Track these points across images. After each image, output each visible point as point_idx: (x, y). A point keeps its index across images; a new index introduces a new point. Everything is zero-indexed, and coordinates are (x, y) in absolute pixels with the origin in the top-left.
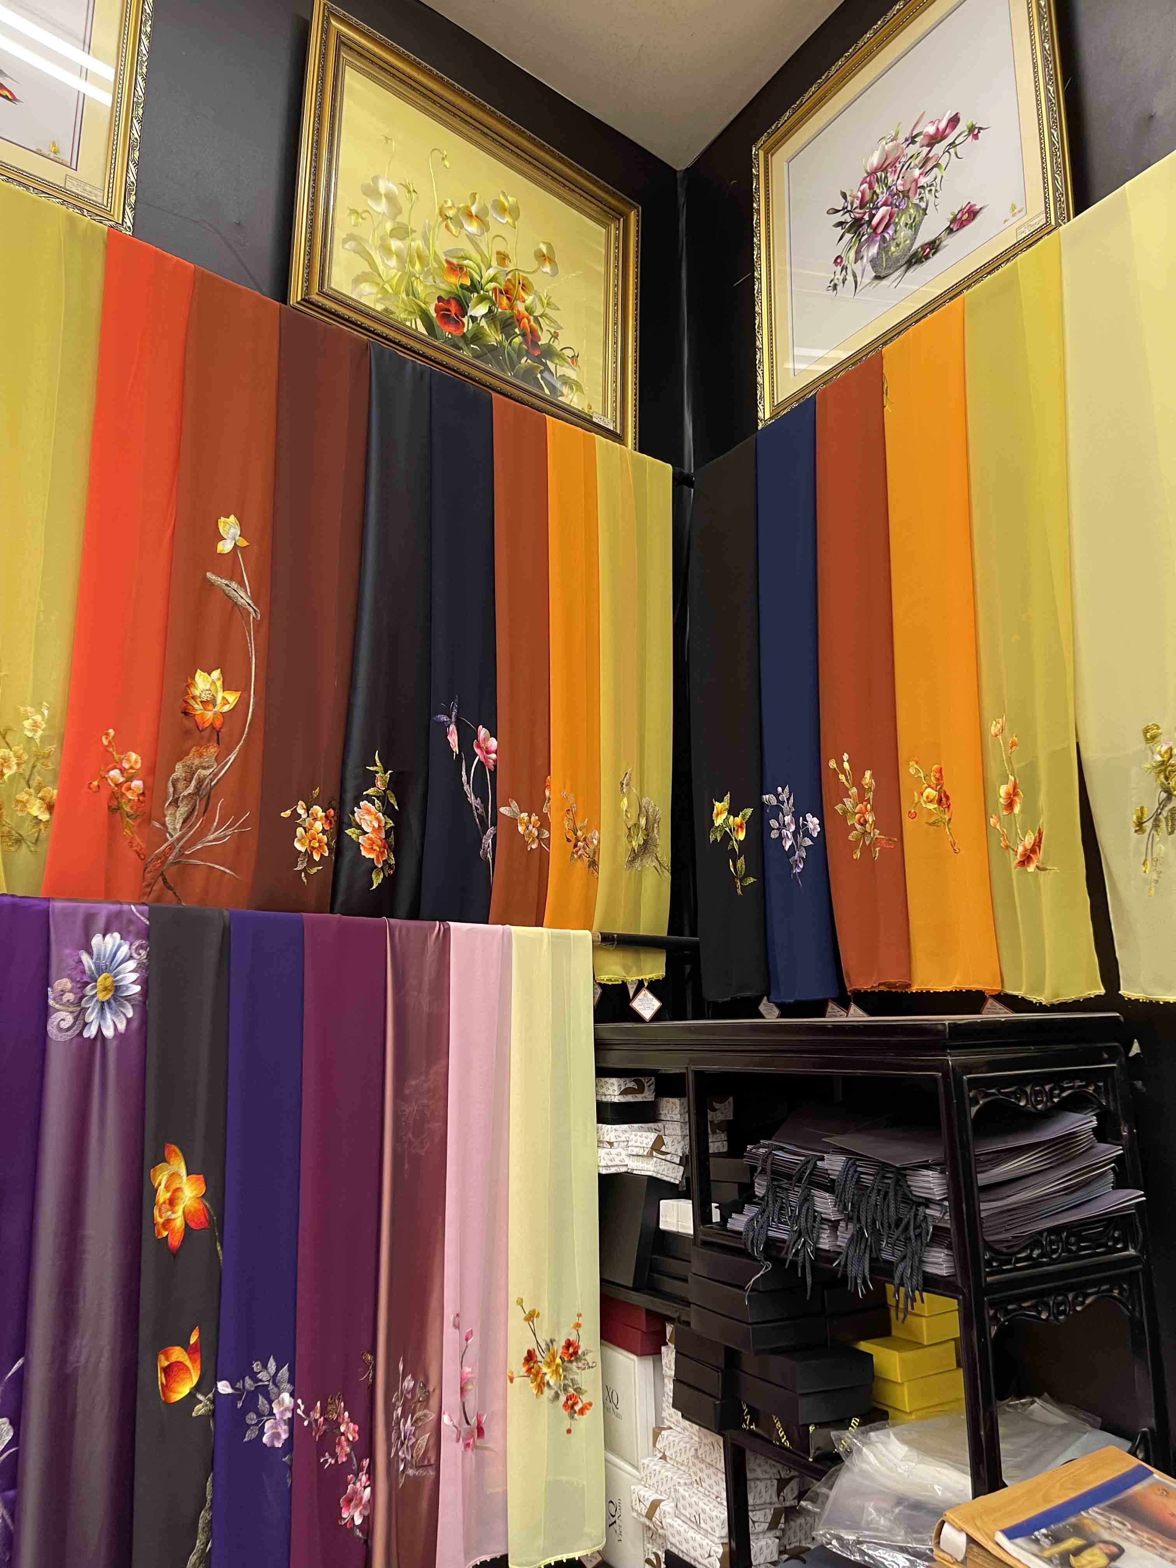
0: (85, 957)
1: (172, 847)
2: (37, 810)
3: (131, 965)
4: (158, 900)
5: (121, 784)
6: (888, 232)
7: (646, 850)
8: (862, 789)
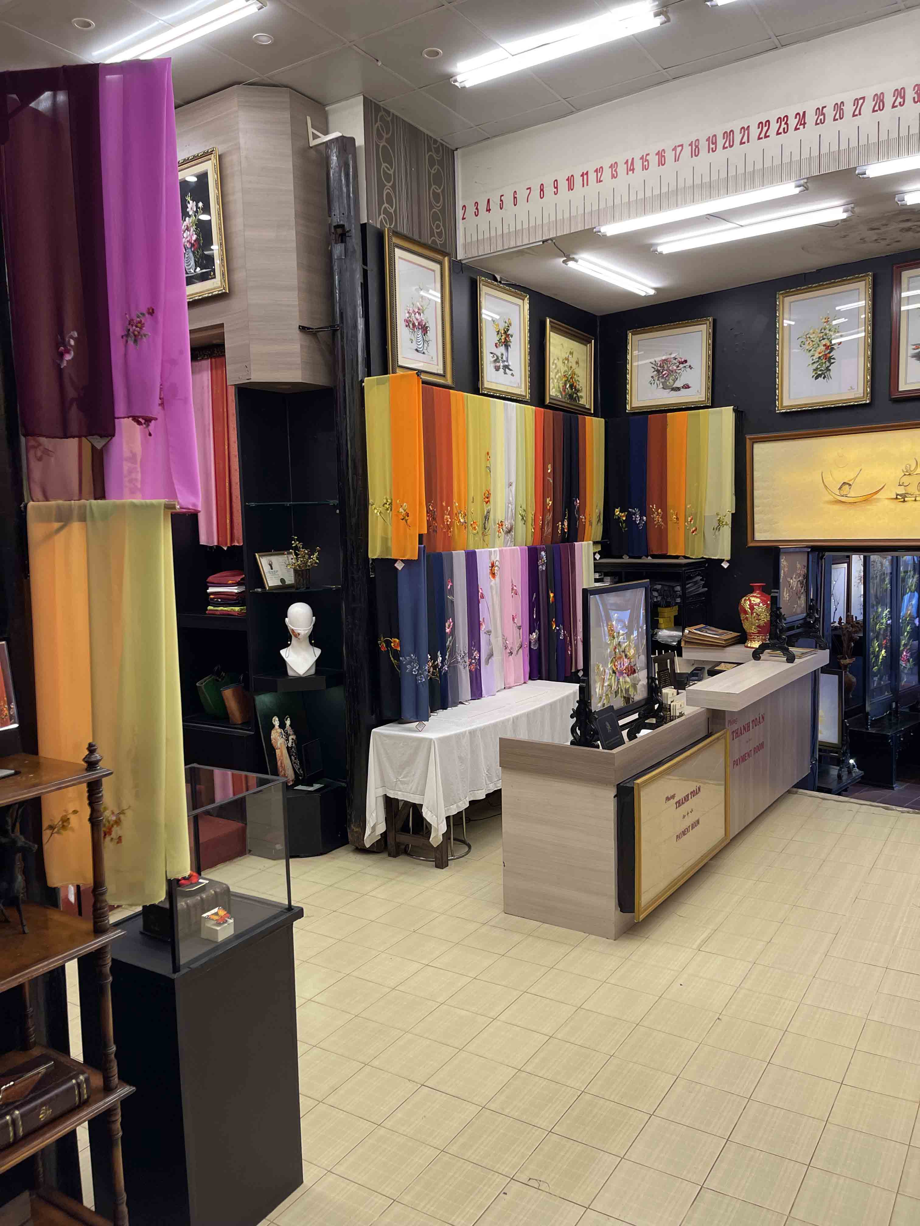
0: (540, 556)
1: (546, 533)
2: (533, 530)
3: (545, 557)
4: (545, 544)
5: (540, 523)
6: (667, 378)
7: (599, 520)
8: (658, 513)
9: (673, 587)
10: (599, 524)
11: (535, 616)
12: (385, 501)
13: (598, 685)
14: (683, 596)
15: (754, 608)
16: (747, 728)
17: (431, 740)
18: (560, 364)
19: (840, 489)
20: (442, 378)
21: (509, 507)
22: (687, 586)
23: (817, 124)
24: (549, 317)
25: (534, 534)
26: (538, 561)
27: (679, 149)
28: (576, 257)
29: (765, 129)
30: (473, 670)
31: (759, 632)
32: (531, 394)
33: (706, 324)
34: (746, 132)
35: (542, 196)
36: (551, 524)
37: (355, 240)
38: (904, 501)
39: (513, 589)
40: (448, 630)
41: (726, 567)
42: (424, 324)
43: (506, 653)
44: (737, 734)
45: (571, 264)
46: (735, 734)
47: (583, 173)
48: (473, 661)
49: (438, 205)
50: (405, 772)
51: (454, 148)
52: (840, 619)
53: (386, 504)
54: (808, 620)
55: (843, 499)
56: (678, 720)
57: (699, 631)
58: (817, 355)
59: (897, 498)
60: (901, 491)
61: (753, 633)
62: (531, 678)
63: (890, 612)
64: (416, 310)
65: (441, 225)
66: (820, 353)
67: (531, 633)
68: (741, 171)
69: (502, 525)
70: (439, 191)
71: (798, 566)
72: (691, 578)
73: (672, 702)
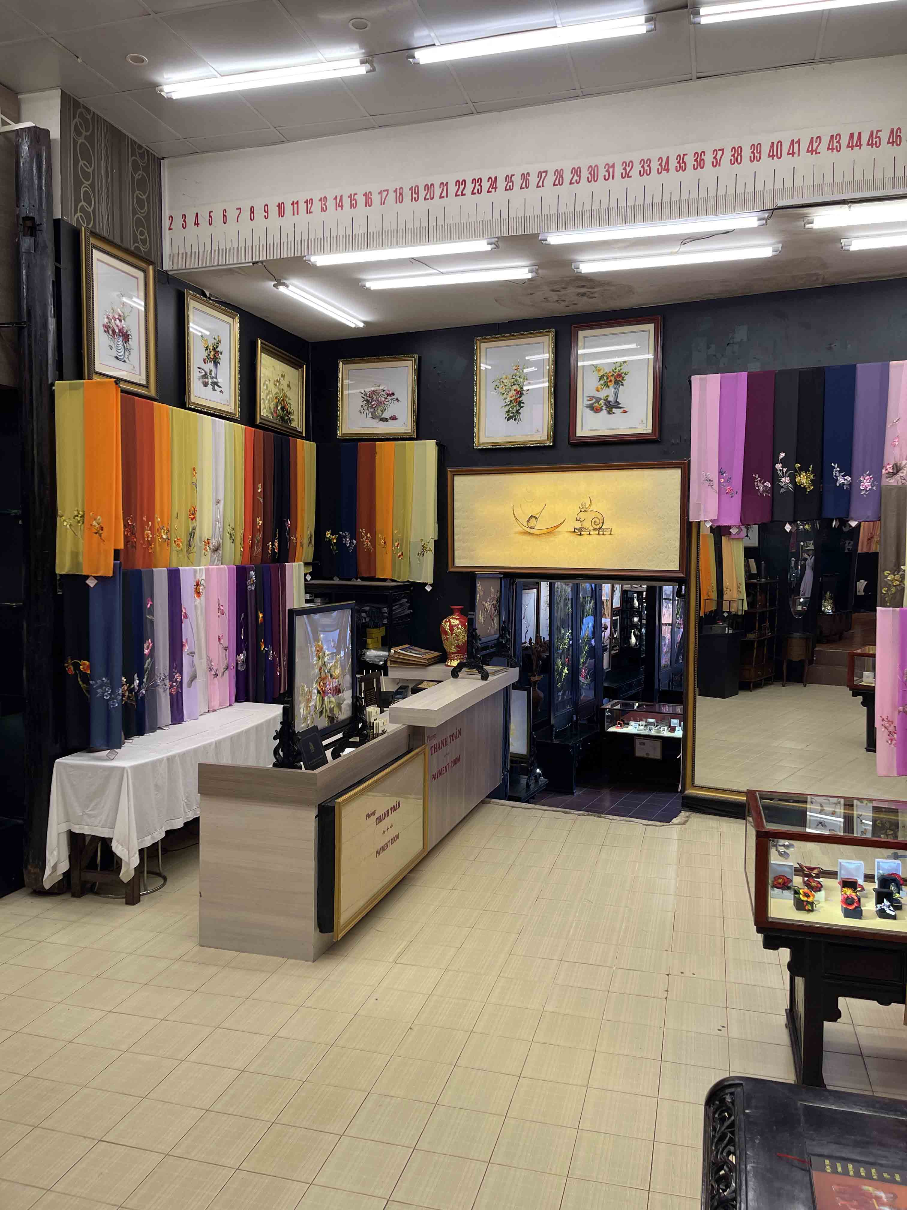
0: (250, 576)
1: (255, 553)
2: (242, 549)
3: (254, 576)
4: (254, 563)
5: (249, 542)
6: (376, 409)
7: (310, 542)
8: (367, 537)
9: (380, 609)
10: (310, 546)
11: (242, 637)
12: (76, 513)
13: (302, 705)
14: (390, 618)
15: (454, 630)
16: (444, 743)
17: (123, 769)
18: (271, 386)
19: (528, 521)
20: (144, 389)
21: (216, 524)
22: (394, 608)
23: (506, 190)
24: (261, 338)
25: (243, 553)
26: (247, 581)
27: (384, 194)
28: (286, 282)
29: (462, 187)
30: (174, 693)
31: (458, 652)
32: (241, 412)
33: (412, 360)
34: (445, 187)
35: (252, 218)
36: (261, 544)
37: (47, 235)
38: (581, 535)
39: (219, 609)
40: (146, 652)
41: (429, 590)
42: (125, 331)
43: (210, 675)
44: (435, 749)
45: (282, 289)
46: (433, 749)
47: (293, 202)
48: (174, 684)
49: (142, 211)
50: (93, 804)
51: (160, 157)
52: (531, 639)
53: (77, 516)
54: (501, 640)
55: (531, 531)
56: (380, 738)
57: (404, 651)
58: (509, 399)
59: (575, 531)
60: (578, 525)
61: (453, 653)
62: (238, 700)
63: (572, 634)
64: (117, 317)
65: (146, 232)
66: (511, 397)
67: (238, 654)
68: (440, 222)
69: (209, 543)
70: (144, 197)
71: (492, 590)
72: (396, 600)
73: (375, 720)
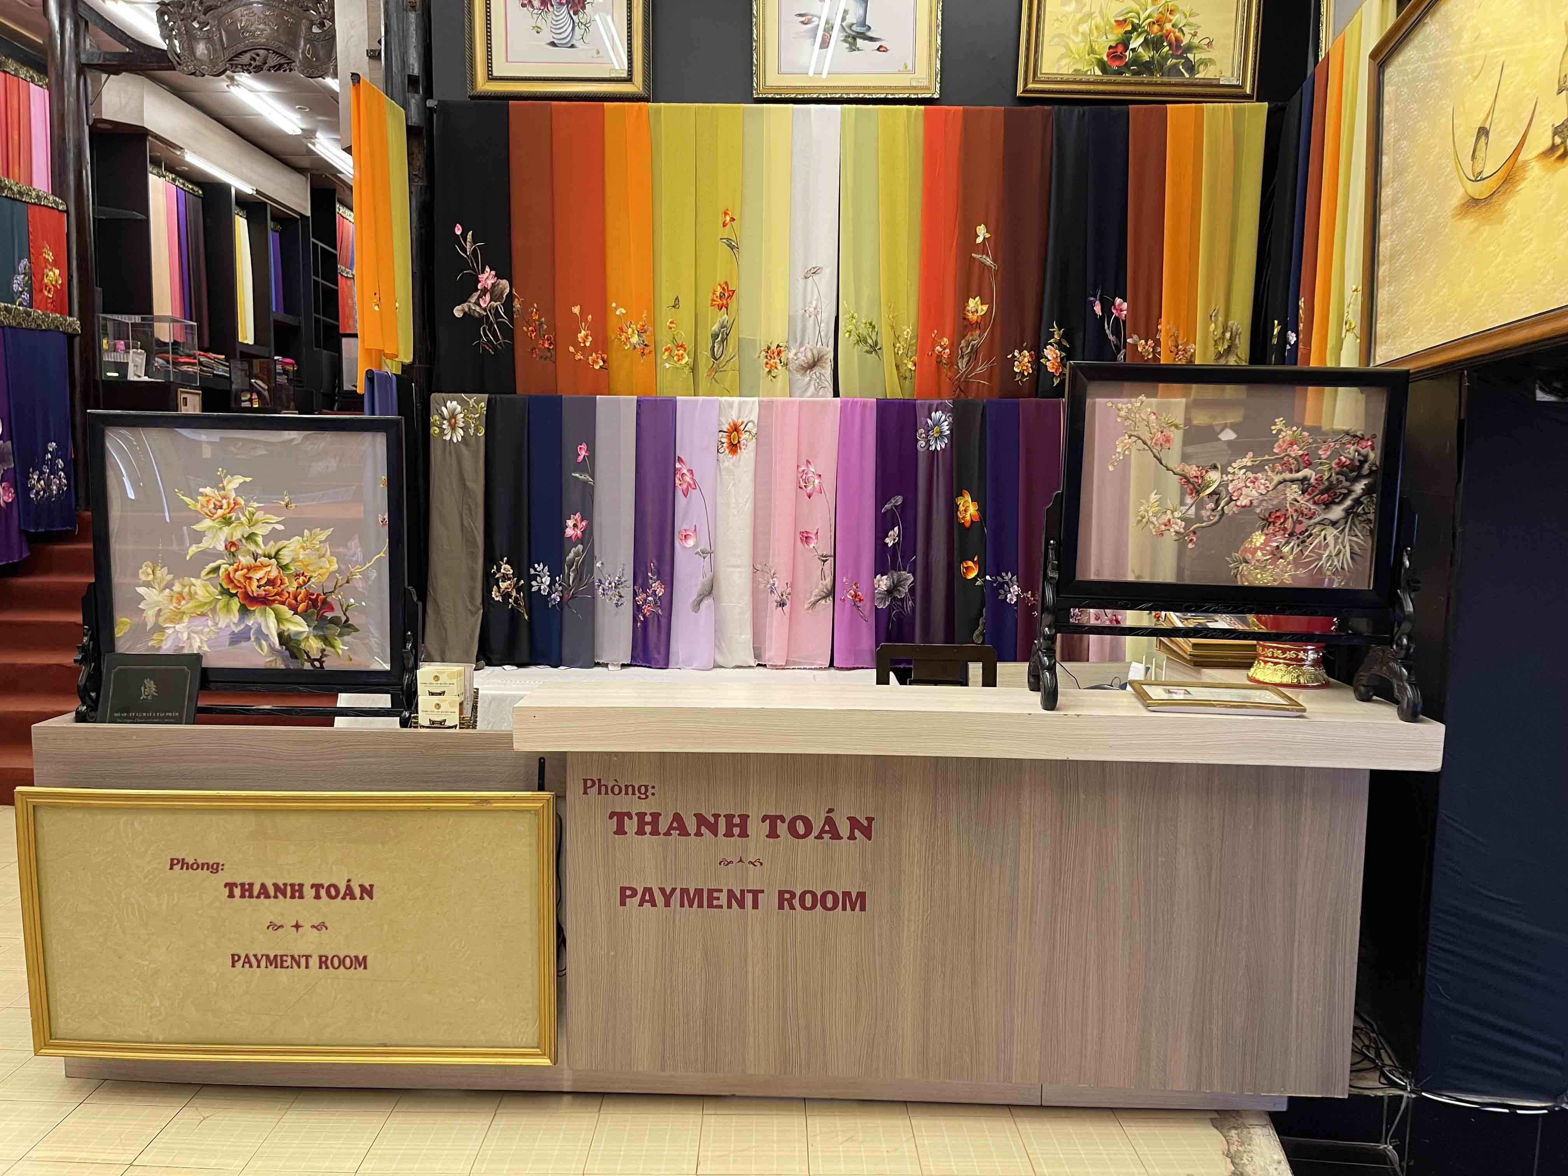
0: (929, 421)
1: (962, 375)
2: (910, 366)
3: (946, 423)
4: (958, 397)
5: (941, 352)
11: (897, 541)
16: (723, 825)
21: (805, 317)
25: (908, 375)
26: (917, 431)
30: (649, 614)
32: (942, 81)
36: (985, 355)
39: (806, 480)
40: (571, 533)
43: (767, 600)
44: (648, 824)
46: (632, 821)
48: (650, 598)
55: (1477, 190)
67: (878, 572)
69: (778, 354)
